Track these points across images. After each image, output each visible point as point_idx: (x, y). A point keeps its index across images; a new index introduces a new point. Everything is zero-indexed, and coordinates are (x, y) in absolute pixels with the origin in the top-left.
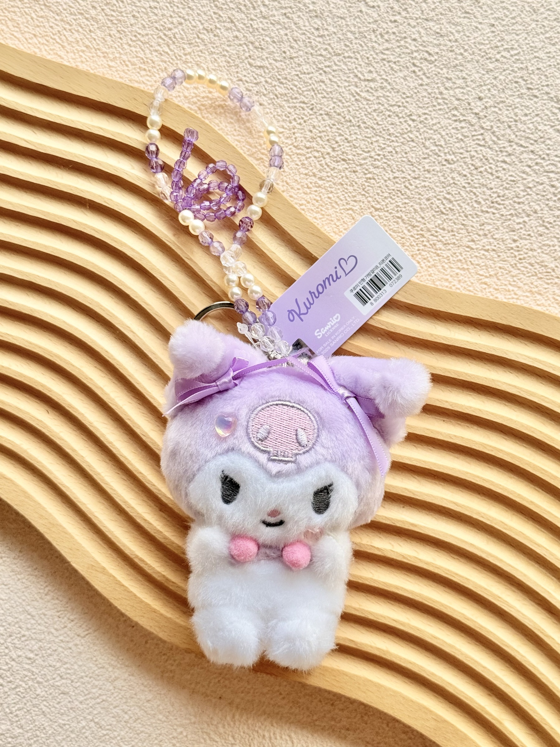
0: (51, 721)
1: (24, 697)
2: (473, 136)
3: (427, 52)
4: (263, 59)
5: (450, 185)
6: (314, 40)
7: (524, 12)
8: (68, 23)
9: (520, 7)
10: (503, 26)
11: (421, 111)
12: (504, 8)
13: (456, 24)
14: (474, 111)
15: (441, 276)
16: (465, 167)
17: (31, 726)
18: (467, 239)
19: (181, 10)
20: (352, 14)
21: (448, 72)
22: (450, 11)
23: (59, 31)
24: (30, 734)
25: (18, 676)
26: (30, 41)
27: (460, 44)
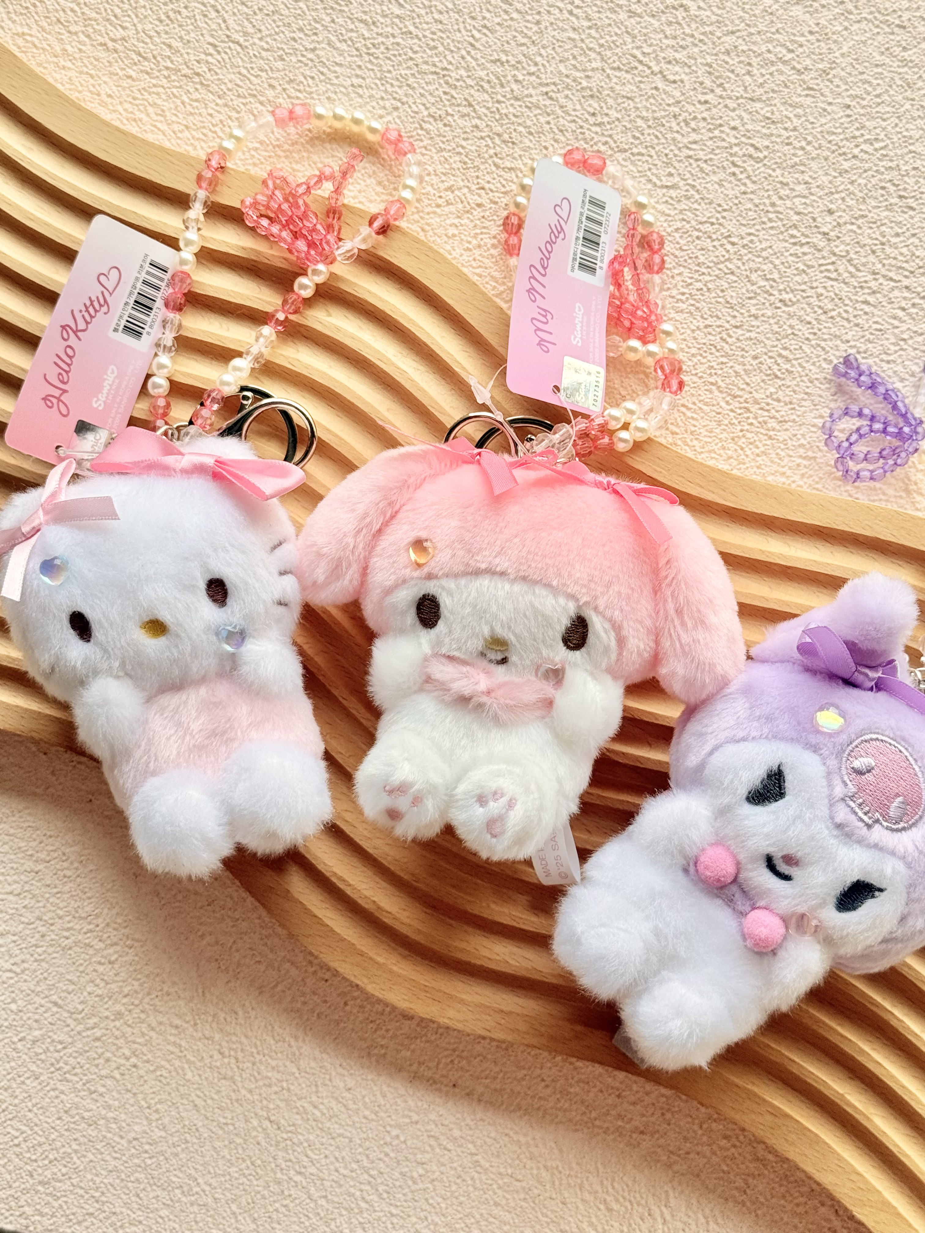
0: (207, 1118)
1: (168, 1084)
2: (820, 265)
3: (752, 145)
4: (514, 158)
5: (787, 336)
6: (588, 129)
7: (894, 87)
8: (234, 109)
9: (887, 80)
10: (863, 107)
11: (744, 230)
12: (865, 82)
13: (794, 106)
14: (821, 230)
15: (775, 467)
16: (809, 310)
17: (179, 1127)
18: (812, 415)
19: (397, 89)
20: (643, 93)
21: (782, 175)
22: (786, 86)
23: (221, 121)
24: (176, 1139)
25: (159, 1054)
26: (179, 135)
27: (801, 134)
